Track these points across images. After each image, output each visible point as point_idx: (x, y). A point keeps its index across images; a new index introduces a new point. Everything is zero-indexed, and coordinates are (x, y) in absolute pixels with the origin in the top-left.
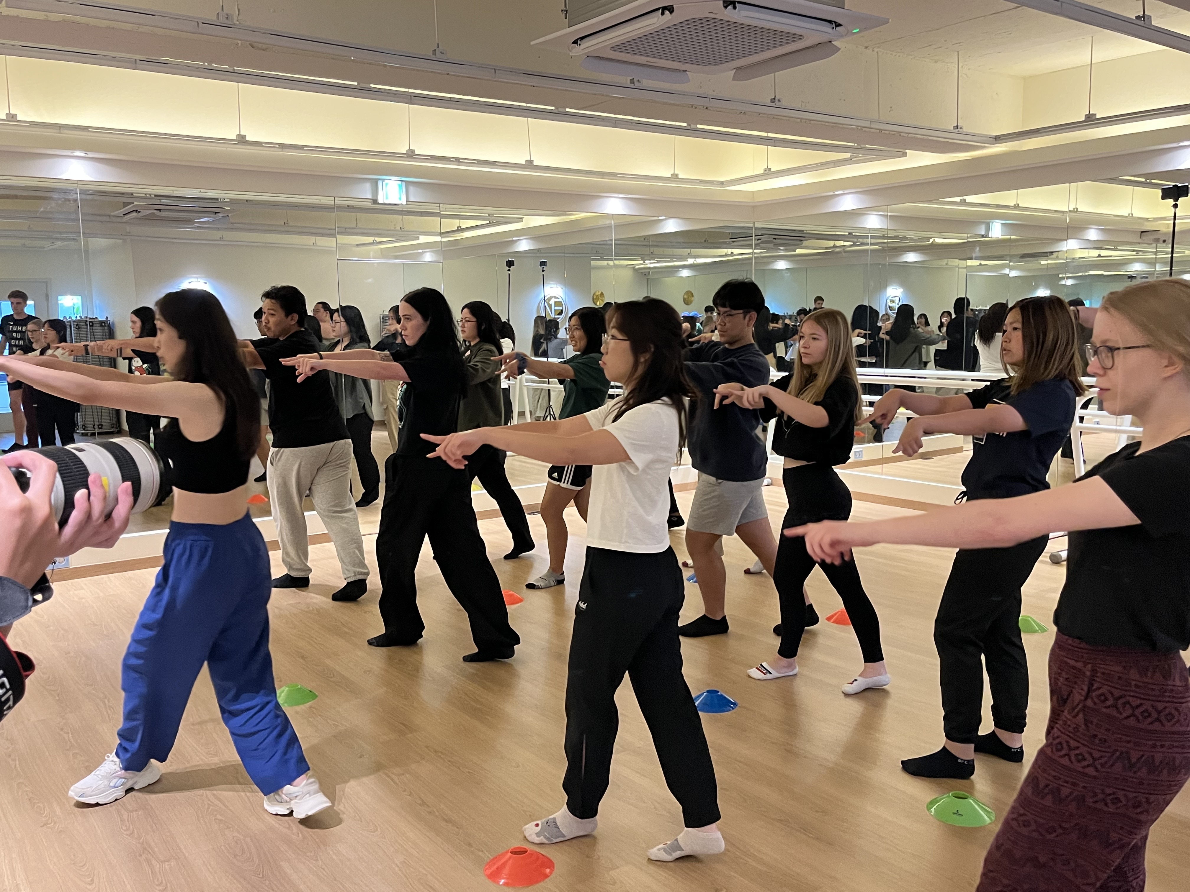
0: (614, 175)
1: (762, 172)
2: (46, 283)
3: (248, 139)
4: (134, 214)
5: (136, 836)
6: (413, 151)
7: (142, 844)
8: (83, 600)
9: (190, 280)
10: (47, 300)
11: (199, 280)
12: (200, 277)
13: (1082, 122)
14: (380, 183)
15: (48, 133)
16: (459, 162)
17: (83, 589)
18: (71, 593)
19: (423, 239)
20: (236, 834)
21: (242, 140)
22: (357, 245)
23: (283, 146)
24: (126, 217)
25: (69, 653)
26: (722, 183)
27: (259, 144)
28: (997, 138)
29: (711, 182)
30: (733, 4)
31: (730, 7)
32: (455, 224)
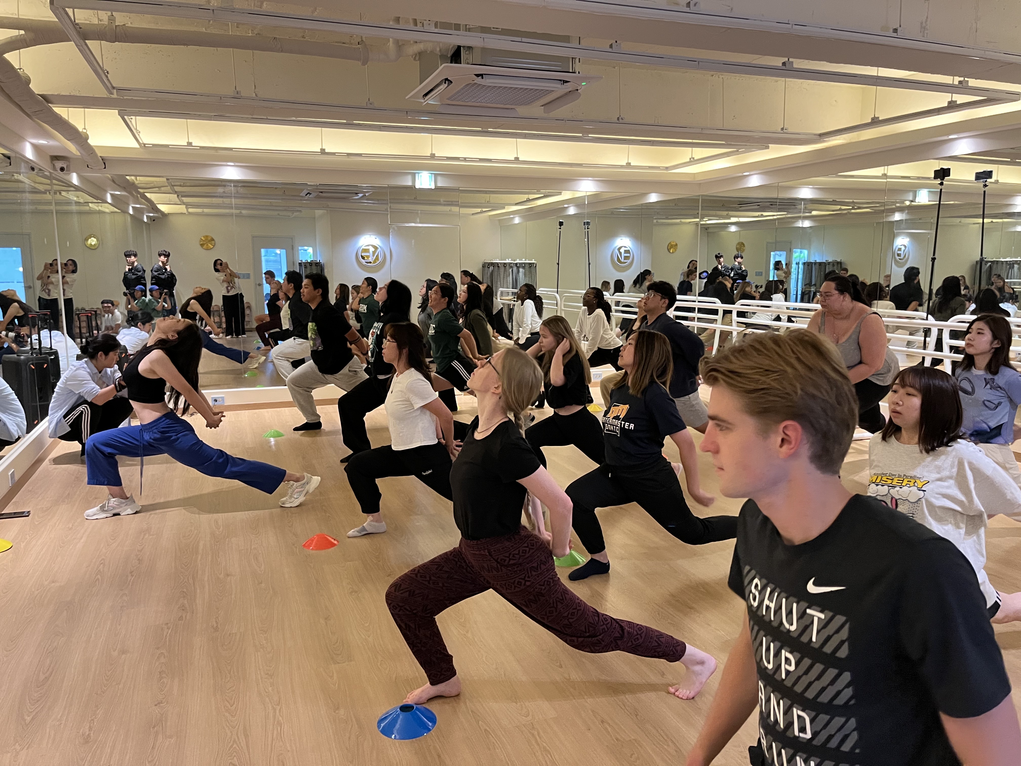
0: (580, 165)
2: (292, 239)
3: (326, 151)
4: (309, 195)
6: (434, 154)
10: (293, 249)
11: (371, 236)
12: (372, 234)
13: (870, 123)
14: (417, 175)
15: (212, 152)
16: (466, 160)
21: (323, 151)
23: (349, 155)
26: (667, 168)
27: (334, 154)
28: (823, 136)
29: (658, 168)
30: (481, 75)
31: (480, 77)
32: (524, 197)
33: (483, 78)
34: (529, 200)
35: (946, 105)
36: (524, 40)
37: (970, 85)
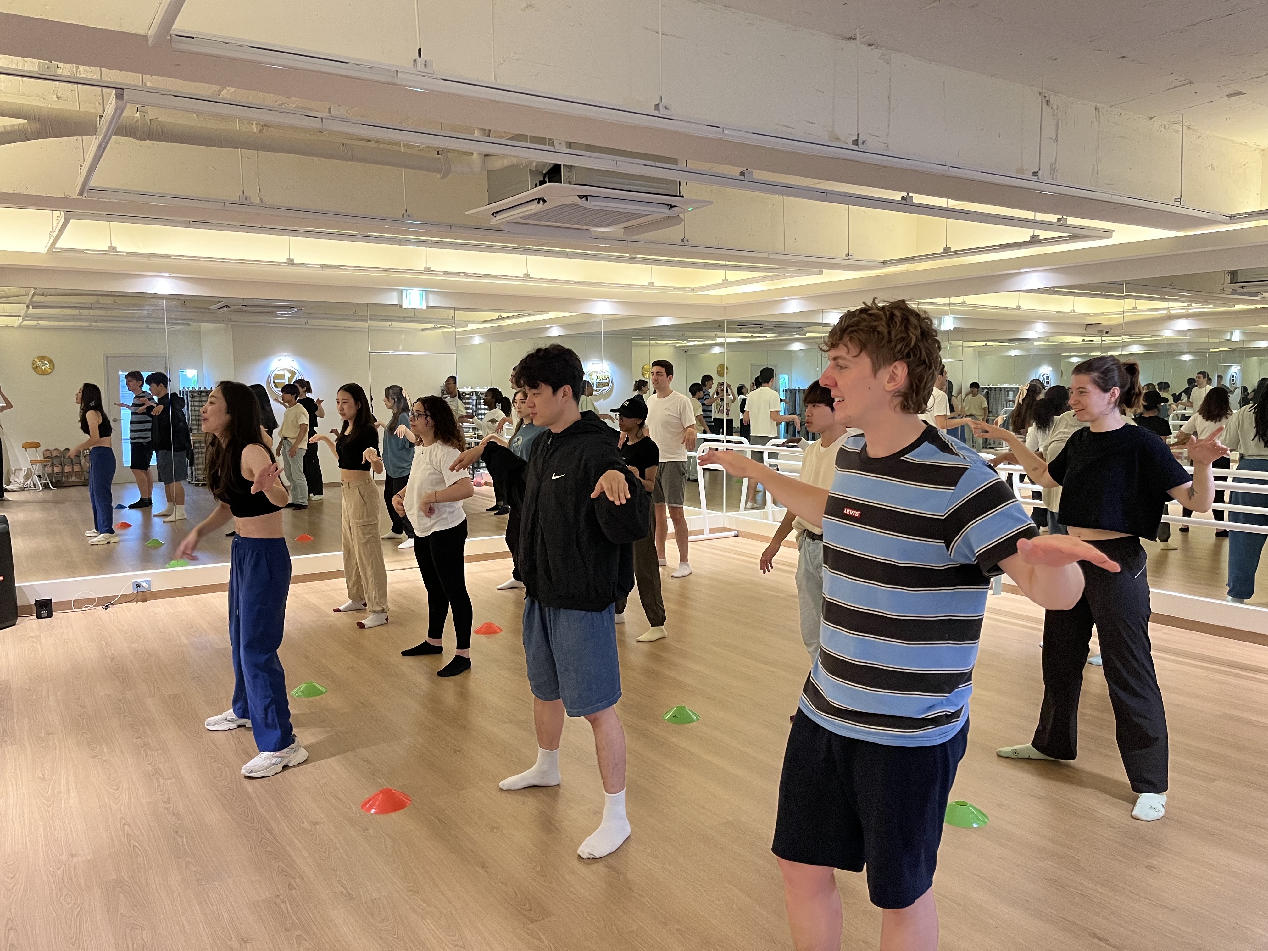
1: (721, 282)
3: (295, 261)
4: (226, 309)
5: (153, 764)
6: (429, 268)
7: (156, 769)
8: (157, 615)
9: (279, 358)
11: (287, 357)
12: (288, 355)
13: (941, 253)
14: (404, 292)
15: (143, 260)
16: (467, 276)
17: (159, 607)
18: (150, 609)
19: (471, 327)
20: (220, 765)
21: (291, 262)
22: (422, 330)
23: (323, 266)
24: (220, 310)
25: (137, 651)
26: (693, 289)
27: (304, 265)
28: (885, 263)
29: (684, 289)
30: (586, 197)
31: (584, 199)
32: (496, 315)
33: (587, 200)
34: (500, 318)
35: (1028, 239)
36: (658, 164)
37: (1068, 223)
